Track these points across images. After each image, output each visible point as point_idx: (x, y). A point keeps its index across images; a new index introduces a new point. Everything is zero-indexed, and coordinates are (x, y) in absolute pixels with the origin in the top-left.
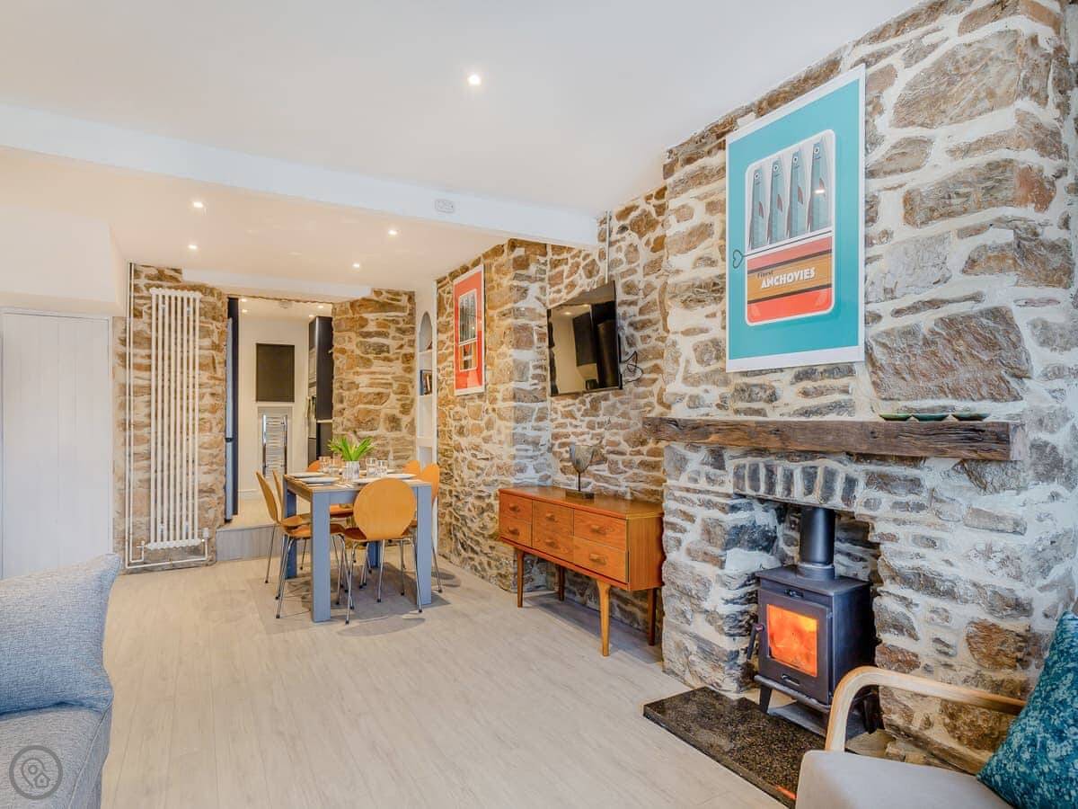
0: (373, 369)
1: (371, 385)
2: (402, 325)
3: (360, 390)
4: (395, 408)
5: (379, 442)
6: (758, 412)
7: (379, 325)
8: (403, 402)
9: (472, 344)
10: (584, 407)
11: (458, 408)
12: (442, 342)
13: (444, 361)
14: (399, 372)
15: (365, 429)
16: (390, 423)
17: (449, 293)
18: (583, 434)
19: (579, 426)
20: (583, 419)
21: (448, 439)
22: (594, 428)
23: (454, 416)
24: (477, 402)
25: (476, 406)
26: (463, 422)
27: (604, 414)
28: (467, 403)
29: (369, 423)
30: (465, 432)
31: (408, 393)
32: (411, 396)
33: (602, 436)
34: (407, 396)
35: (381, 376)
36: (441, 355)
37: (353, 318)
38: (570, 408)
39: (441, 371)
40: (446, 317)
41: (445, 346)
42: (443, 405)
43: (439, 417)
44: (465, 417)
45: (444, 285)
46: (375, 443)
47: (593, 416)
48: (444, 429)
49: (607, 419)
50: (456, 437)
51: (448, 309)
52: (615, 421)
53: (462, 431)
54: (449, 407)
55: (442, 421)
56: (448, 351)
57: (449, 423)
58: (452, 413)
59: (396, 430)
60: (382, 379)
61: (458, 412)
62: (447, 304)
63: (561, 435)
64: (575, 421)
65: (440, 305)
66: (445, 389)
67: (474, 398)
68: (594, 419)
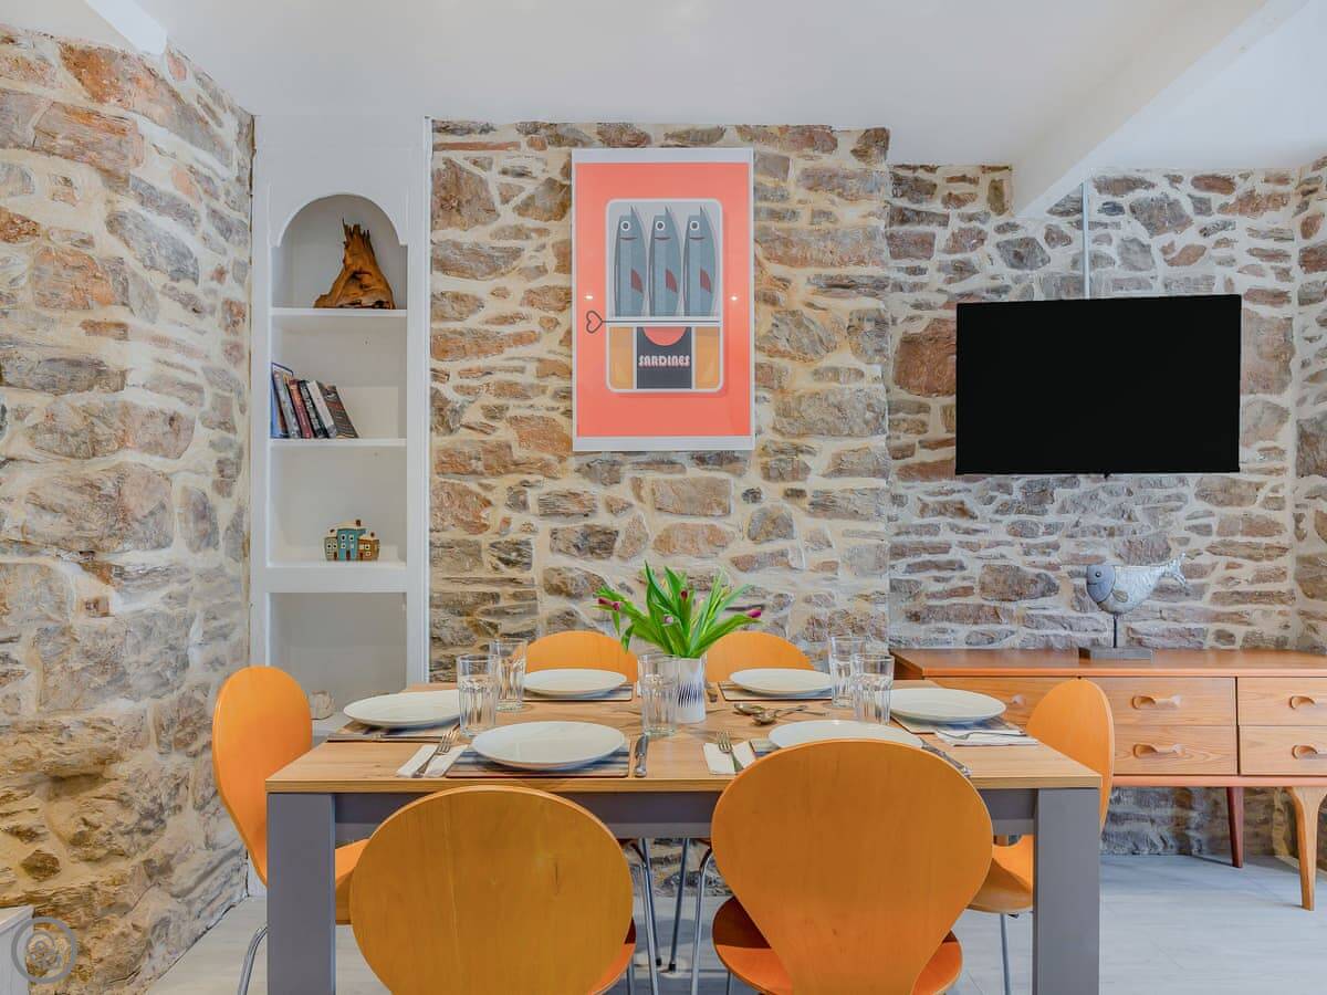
1: (155, 386)
2: (222, 205)
3: (127, 395)
4: (207, 473)
5: (175, 587)
7: (178, 177)
8: (222, 455)
9: (688, 330)
10: (1006, 497)
11: (570, 482)
12: (457, 298)
13: (484, 352)
14: (218, 360)
15: (141, 542)
16: (196, 522)
17: (521, 175)
18: (998, 544)
19: (985, 531)
20: (998, 517)
21: (502, 566)
22: (1034, 535)
23: (543, 503)
24: (694, 472)
25: (694, 484)
26: (603, 519)
27: (1063, 510)
28: (628, 473)
29: (151, 521)
30: (618, 545)
31: (232, 429)
32: (240, 438)
33: (1056, 547)
34: (231, 436)
35: (178, 358)
36: (462, 334)
37: (90, 114)
38: (956, 497)
39: (455, 380)
40: (496, 235)
41: (482, 315)
42: (474, 472)
43: (440, 507)
44: (614, 508)
45: (485, 147)
46: (164, 592)
47: (1031, 513)
48: (472, 538)
49: (1070, 518)
50: (562, 561)
51: (508, 216)
52: (1093, 523)
53: (600, 543)
54: (513, 479)
55: (457, 518)
56: (507, 330)
57: (506, 522)
58: (532, 496)
59: (208, 544)
60: (182, 367)
61: (575, 495)
62: (506, 201)
63: (917, 549)
64: (971, 521)
65: (452, 197)
66: (484, 429)
67: (672, 463)
68: (1034, 518)
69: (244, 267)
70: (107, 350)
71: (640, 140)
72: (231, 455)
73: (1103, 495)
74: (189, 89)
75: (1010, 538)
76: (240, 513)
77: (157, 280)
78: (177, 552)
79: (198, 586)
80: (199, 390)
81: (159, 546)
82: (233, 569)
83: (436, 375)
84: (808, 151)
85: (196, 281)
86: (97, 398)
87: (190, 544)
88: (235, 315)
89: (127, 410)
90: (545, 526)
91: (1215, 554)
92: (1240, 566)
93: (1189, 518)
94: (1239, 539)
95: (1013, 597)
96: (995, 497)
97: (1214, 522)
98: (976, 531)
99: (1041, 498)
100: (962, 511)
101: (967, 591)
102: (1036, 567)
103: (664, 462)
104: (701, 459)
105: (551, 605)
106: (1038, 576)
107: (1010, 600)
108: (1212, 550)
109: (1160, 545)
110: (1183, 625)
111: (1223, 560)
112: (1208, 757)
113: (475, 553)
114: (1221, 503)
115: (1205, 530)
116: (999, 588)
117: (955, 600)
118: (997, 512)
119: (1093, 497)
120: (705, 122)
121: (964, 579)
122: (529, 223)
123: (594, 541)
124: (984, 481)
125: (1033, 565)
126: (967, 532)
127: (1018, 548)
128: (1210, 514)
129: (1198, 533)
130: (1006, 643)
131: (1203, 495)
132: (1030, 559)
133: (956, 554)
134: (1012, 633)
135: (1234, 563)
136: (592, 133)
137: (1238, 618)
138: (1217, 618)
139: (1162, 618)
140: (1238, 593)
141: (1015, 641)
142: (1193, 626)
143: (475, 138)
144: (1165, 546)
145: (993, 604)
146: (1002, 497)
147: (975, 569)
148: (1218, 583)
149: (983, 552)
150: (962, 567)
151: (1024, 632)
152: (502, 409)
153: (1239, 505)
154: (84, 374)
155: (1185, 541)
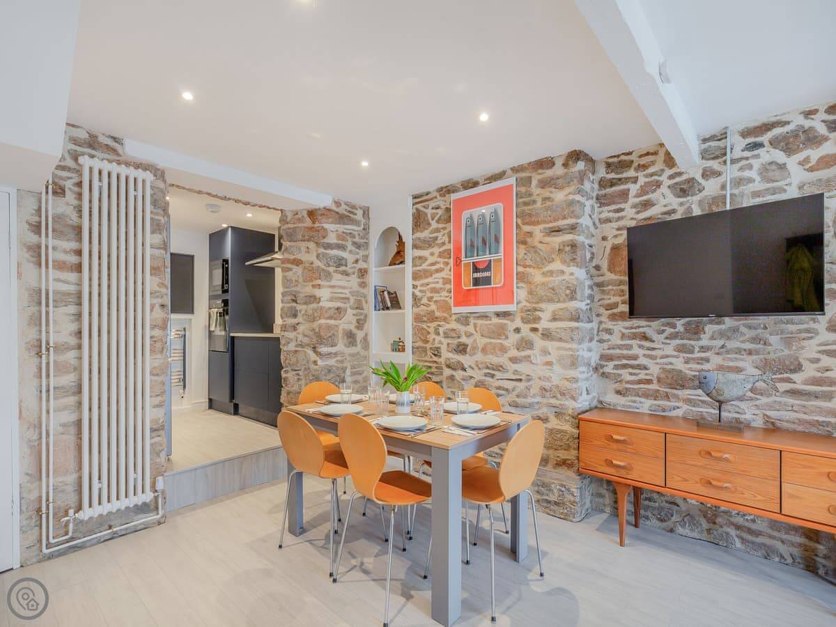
0: (333, 283)
1: (331, 300)
2: (357, 239)
4: (352, 323)
7: (339, 237)
8: (358, 318)
9: (490, 260)
10: (672, 330)
11: (454, 325)
12: (420, 258)
13: (426, 277)
14: (355, 287)
15: (326, 345)
16: (347, 339)
17: (437, 208)
18: (667, 356)
19: (660, 349)
20: (668, 341)
21: (433, 356)
22: (692, 352)
23: (445, 333)
24: (496, 320)
25: (495, 325)
26: (464, 339)
27: (712, 338)
28: (472, 321)
29: (330, 339)
30: (468, 350)
31: (362, 309)
32: (365, 312)
33: (707, 360)
34: (362, 311)
35: (340, 290)
36: (420, 271)
37: (313, 228)
38: (641, 330)
39: (419, 288)
40: (431, 233)
41: (427, 263)
42: (424, 321)
43: (415, 334)
44: (469, 335)
45: (426, 200)
46: (335, 359)
47: (690, 339)
48: (425, 345)
49: (719, 343)
50: (450, 355)
51: (434, 225)
52: (736, 346)
53: (462, 349)
54: (435, 324)
55: (420, 338)
56: (434, 268)
57: (434, 340)
58: (441, 330)
59: (353, 345)
60: (341, 293)
61: (455, 330)
62: (433, 219)
63: (619, 357)
64: (652, 343)
65: (419, 221)
66: (427, 305)
67: (487, 317)
68: (692, 342)
69: (366, 258)
70: (317, 292)
71: (475, 184)
72: (362, 317)
73: (743, 329)
74: (342, 210)
75: (676, 353)
76: (366, 335)
77: (331, 269)
78: (340, 347)
79: (348, 358)
80: (348, 299)
81: (332, 346)
82: (363, 353)
83: (414, 287)
84: (540, 171)
85: (346, 266)
86: (314, 305)
87: (345, 345)
88: (363, 273)
89: (322, 308)
90: (445, 341)
93: (820, 345)
95: (678, 387)
96: (665, 330)
98: (654, 349)
99: (696, 332)
100: (645, 337)
101: (649, 382)
102: (692, 371)
103: (484, 316)
104: (498, 315)
105: (447, 372)
106: (694, 376)
107: (676, 389)
110: (811, 417)
112: (756, 497)
113: (425, 350)
116: (669, 381)
117: (642, 386)
118: (667, 338)
119: (735, 330)
120: (497, 170)
121: (646, 374)
122: (441, 226)
123: (461, 348)
124: (659, 321)
125: (690, 369)
126: (649, 349)
127: (681, 359)
130: (674, 413)
132: (689, 366)
133: (642, 361)
134: (678, 408)
136: (459, 186)
139: (794, 411)
141: (679, 413)
143: (425, 198)
145: (665, 390)
146: (669, 330)
147: (655, 370)
149: (659, 361)
150: (646, 368)
151: (685, 407)
152: (432, 297)
154: (312, 299)
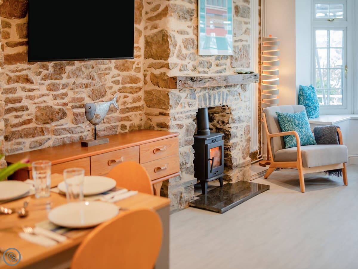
6: (205, 72)
10: (46, 72)
18: (43, 95)
19: (37, 89)
20: (43, 82)
22: (57, 90)
27: (69, 77)
33: (66, 95)
38: (24, 73)
47: (56, 79)
49: (71, 81)
52: (80, 82)
64: (31, 85)
68: (57, 81)
73: (83, 69)
75: (47, 92)
91: (120, 92)
92: (128, 97)
93: (113, 77)
94: (128, 85)
95: (49, 121)
96: (42, 72)
97: (120, 79)
98: (33, 90)
99: (60, 71)
100: (27, 80)
101: (29, 121)
102: (59, 105)
106: (60, 109)
107: (48, 123)
108: (120, 91)
109: (103, 90)
110: (111, 125)
111: (123, 94)
114: (122, 70)
115: (117, 82)
116: (44, 117)
117: (24, 127)
118: (42, 79)
119: (80, 70)
121: (28, 115)
124: (37, 63)
126: (29, 90)
127: (51, 97)
128: (119, 75)
129: (115, 84)
130: (46, 145)
131: (117, 67)
132: (56, 102)
133: (24, 103)
134: (49, 139)
135: (126, 96)
137: (128, 119)
138: (122, 119)
139: (104, 123)
140: (127, 108)
141: (50, 143)
142: (114, 124)
144: (104, 90)
145: (40, 126)
146: (44, 72)
147: (33, 109)
148: (122, 105)
149: (36, 100)
150: (27, 109)
151: (54, 138)
153: (128, 71)
155: (111, 88)
